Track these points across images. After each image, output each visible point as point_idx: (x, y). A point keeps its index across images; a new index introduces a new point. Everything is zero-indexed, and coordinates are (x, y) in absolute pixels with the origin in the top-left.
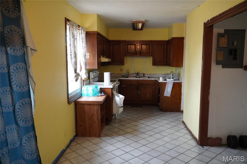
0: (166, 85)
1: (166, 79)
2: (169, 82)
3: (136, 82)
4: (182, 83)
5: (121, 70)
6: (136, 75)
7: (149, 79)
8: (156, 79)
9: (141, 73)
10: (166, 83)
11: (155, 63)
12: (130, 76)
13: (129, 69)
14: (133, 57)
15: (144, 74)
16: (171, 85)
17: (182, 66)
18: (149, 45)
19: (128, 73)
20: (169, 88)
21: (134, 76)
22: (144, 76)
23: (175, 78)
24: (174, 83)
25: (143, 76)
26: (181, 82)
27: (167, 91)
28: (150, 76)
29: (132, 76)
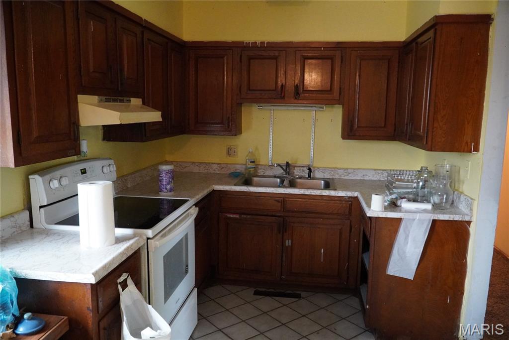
0: (396, 231)
1: (399, 203)
2: (411, 216)
3: (278, 201)
4: (472, 225)
5: (230, 152)
6: (280, 171)
7: (326, 193)
8: (356, 194)
9: (300, 163)
10: (399, 220)
11: (351, 131)
12: (262, 174)
13: (257, 149)
14: (273, 108)
15: (310, 169)
16: (423, 230)
17: (477, 149)
18: (331, 60)
19: (253, 165)
20: (409, 244)
21: (275, 177)
22: (309, 176)
23: (436, 199)
24: (434, 221)
25: (307, 176)
26: (467, 218)
27: (399, 254)
28: (331, 177)
29: (267, 173)
